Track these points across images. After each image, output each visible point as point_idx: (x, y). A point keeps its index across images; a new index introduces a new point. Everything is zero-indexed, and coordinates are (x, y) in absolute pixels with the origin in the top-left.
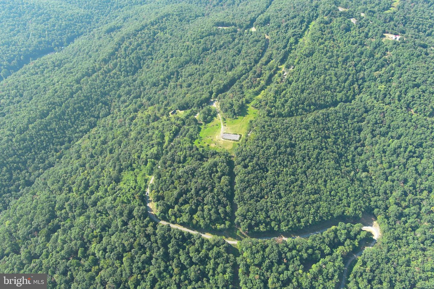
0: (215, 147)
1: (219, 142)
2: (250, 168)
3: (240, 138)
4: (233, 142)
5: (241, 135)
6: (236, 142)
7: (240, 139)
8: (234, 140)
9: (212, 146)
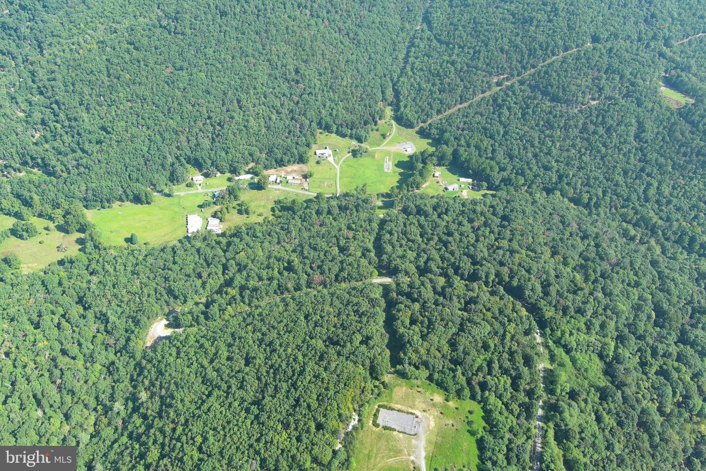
0: (431, 394)
1: (424, 406)
2: (358, 338)
3: (375, 416)
4: (393, 405)
5: (375, 424)
6: (386, 403)
7: (378, 411)
8: (391, 409)
9: (438, 398)
